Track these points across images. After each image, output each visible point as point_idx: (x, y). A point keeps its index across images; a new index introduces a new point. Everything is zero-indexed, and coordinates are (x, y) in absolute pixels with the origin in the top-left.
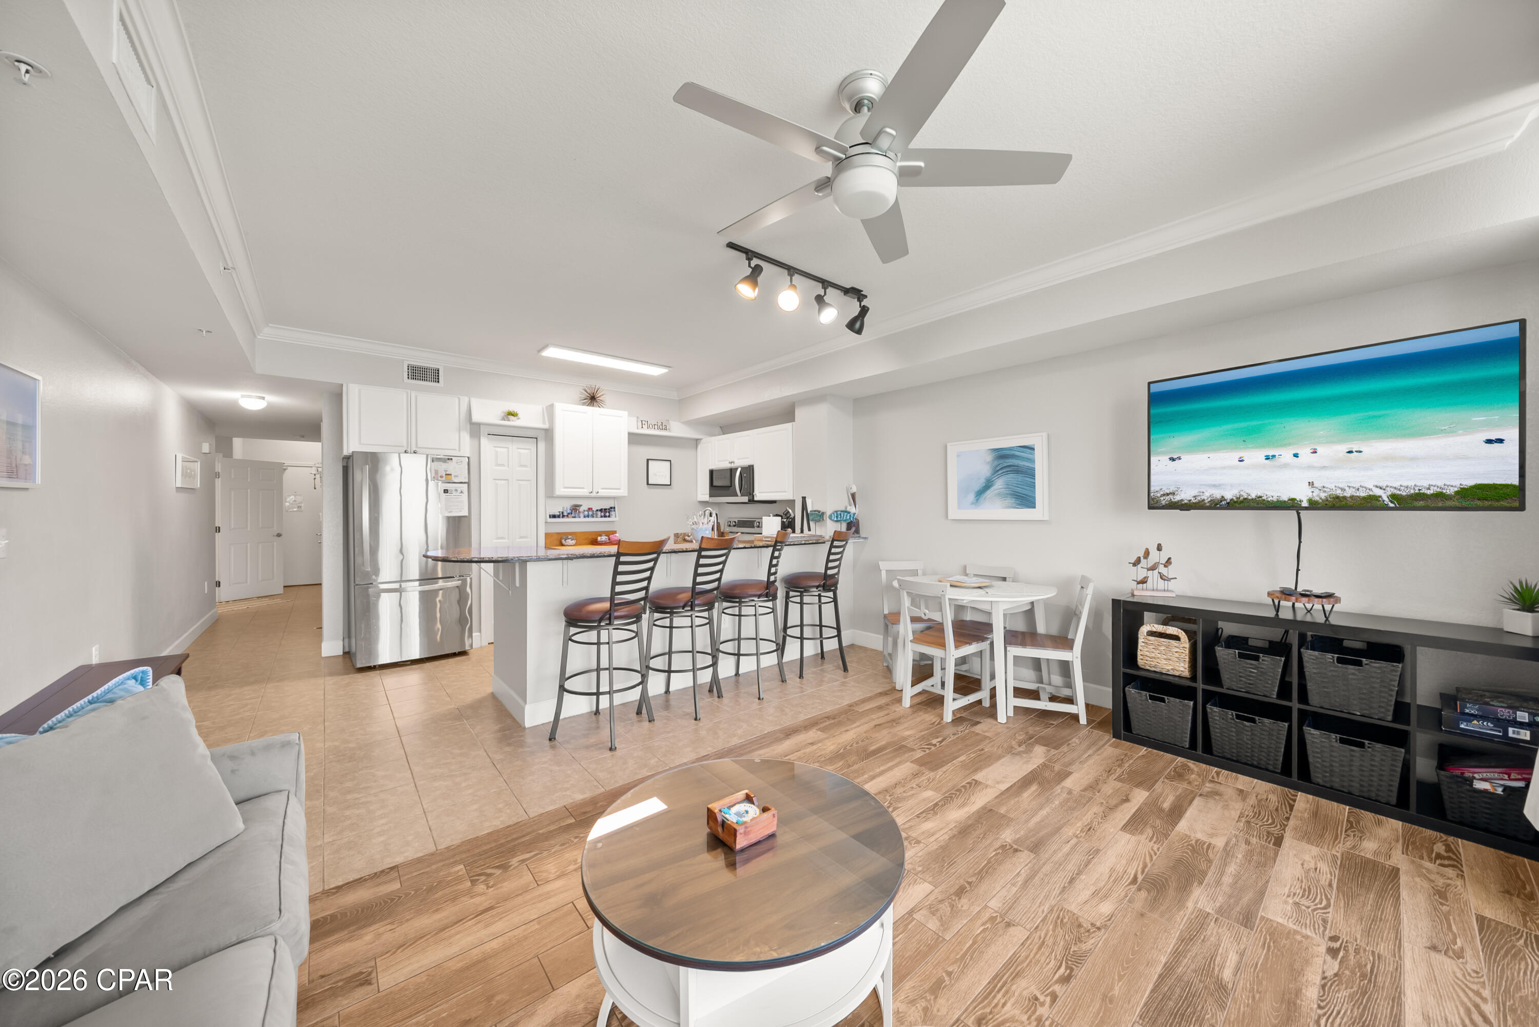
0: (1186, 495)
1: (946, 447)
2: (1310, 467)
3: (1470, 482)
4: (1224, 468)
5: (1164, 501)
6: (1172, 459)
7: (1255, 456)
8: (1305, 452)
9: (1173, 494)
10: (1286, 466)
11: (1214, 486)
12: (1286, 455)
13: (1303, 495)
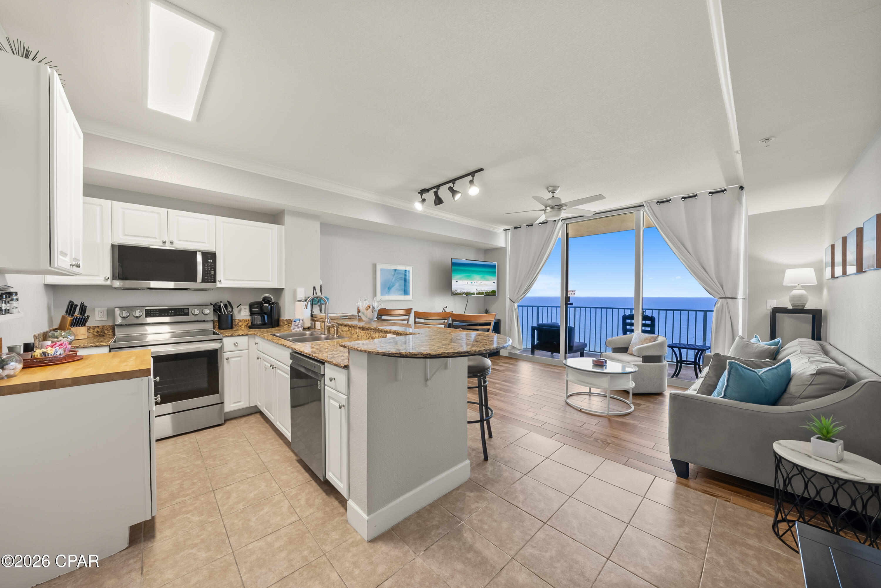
0: (458, 291)
1: (375, 266)
2: (476, 286)
3: (492, 290)
4: (465, 285)
5: (454, 293)
6: (456, 281)
7: (469, 282)
8: (476, 282)
9: (456, 291)
10: (473, 285)
11: (463, 289)
12: (473, 282)
13: (475, 292)
